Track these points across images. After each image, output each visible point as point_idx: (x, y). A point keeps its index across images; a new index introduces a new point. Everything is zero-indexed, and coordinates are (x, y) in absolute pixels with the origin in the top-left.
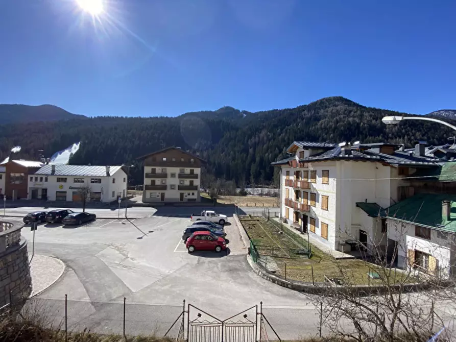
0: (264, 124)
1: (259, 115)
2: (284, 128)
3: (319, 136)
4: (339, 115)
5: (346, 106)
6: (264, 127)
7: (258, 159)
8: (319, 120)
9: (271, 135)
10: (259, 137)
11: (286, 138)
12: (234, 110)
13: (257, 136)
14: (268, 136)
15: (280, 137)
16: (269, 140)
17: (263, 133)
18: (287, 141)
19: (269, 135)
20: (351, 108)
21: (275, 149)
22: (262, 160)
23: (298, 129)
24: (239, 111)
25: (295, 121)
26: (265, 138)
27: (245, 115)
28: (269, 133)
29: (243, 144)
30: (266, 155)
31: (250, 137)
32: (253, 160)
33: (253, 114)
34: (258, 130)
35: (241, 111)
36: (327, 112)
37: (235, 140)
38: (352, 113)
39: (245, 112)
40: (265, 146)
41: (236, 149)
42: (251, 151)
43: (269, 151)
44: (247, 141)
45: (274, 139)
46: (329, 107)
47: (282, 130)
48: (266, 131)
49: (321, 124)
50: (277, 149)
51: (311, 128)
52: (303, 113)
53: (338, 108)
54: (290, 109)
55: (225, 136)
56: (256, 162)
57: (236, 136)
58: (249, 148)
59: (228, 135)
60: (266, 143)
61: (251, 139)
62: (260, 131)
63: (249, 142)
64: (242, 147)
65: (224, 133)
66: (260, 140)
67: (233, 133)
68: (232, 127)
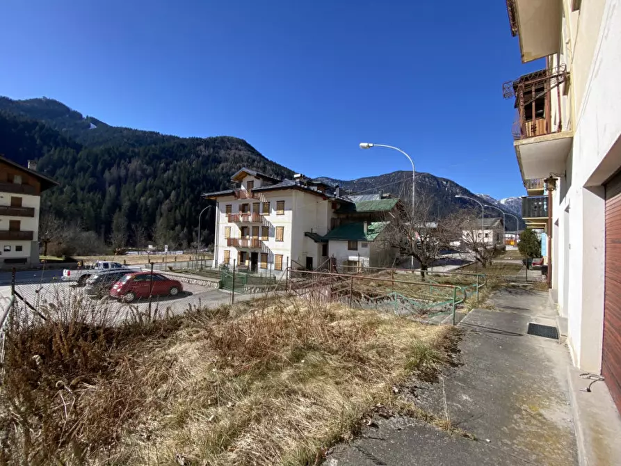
0: (136, 150)
1: (125, 132)
2: (171, 163)
3: (220, 183)
4: (242, 161)
5: (250, 153)
6: (135, 155)
7: (126, 204)
8: (219, 163)
9: (149, 170)
10: (127, 170)
11: (175, 178)
12: (68, 110)
13: (122, 167)
14: (143, 171)
15: (166, 175)
16: (147, 177)
17: (135, 164)
18: (176, 183)
19: (147, 170)
20: (254, 157)
21: (158, 191)
22: (134, 207)
23: (193, 169)
24: (81, 115)
25: (187, 156)
26: (139, 173)
27: (93, 126)
28: (145, 166)
29: (93, 175)
30: (142, 199)
31: (108, 166)
32: (116, 205)
33: (111, 127)
34: (125, 157)
35: (84, 116)
36: (229, 155)
37: (73, 167)
38: (256, 162)
39: (95, 121)
40: (139, 186)
41: (77, 181)
42: (111, 189)
43: (147, 193)
44: (103, 172)
45: (155, 177)
46: (231, 149)
47: (167, 164)
48: (140, 161)
49: (222, 169)
50: (161, 191)
51: (209, 171)
52: (198, 149)
53: (241, 153)
54: (178, 138)
55: (46, 155)
56: (123, 210)
57: (75, 160)
58: (107, 185)
59: (55, 154)
60: (140, 181)
61: (110, 169)
62: (127, 159)
63: (107, 174)
64: (91, 181)
65: (45, 148)
66: (129, 175)
67: (68, 153)
68: (64, 140)
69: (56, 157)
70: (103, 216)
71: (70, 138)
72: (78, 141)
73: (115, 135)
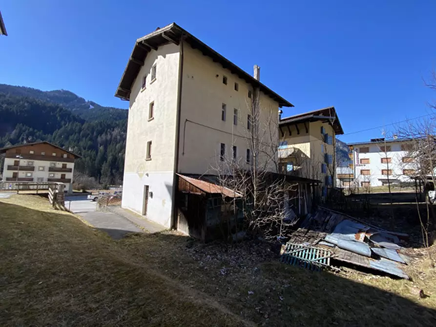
0: (117, 122)
1: (111, 110)
6: (117, 125)
7: (110, 158)
10: (111, 135)
12: (76, 97)
13: (109, 134)
16: (124, 140)
17: (116, 132)
19: (123, 135)
22: (115, 159)
24: (84, 100)
26: (119, 137)
27: (92, 107)
28: (122, 132)
29: (91, 139)
30: (120, 154)
31: (100, 133)
32: (104, 159)
33: (103, 107)
34: (110, 127)
35: (86, 101)
37: (79, 134)
39: (93, 104)
40: (118, 145)
41: (81, 144)
42: (101, 148)
43: (123, 151)
44: (97, 137)
55: (63, 127)
56: (108, 161)
57: (80, 130)
58: (99, 145)
59: (69, 126)
60: (119, 143)
61: (101, 136)
62: (112, 129)
63: (99, 139)
64: (89, 143)
65: (63, 123)
66: (113, 138)
67: (77, 125)
68: (74, 117)
69: (69, 128)
70: (96, 165)
71: (78, 116)
72: (82, 117)
73: (105, 113)
